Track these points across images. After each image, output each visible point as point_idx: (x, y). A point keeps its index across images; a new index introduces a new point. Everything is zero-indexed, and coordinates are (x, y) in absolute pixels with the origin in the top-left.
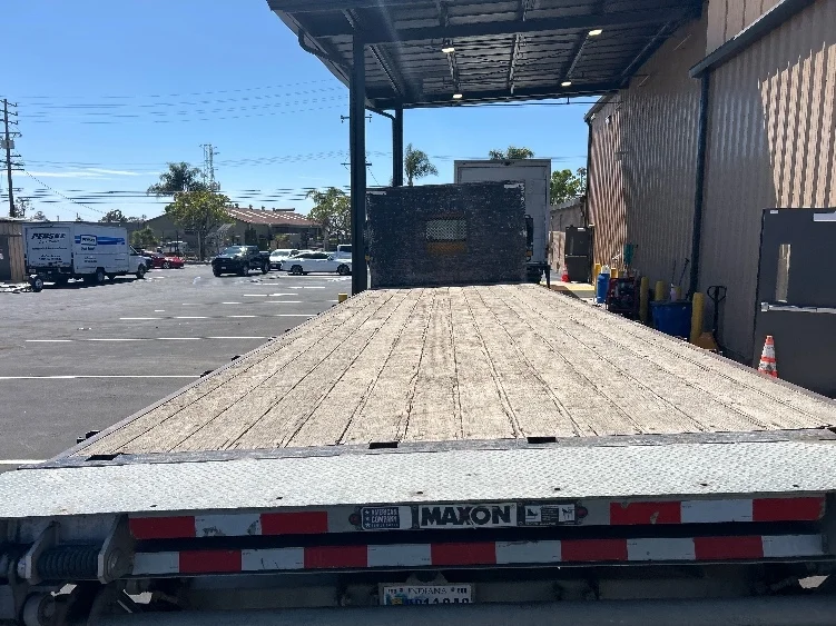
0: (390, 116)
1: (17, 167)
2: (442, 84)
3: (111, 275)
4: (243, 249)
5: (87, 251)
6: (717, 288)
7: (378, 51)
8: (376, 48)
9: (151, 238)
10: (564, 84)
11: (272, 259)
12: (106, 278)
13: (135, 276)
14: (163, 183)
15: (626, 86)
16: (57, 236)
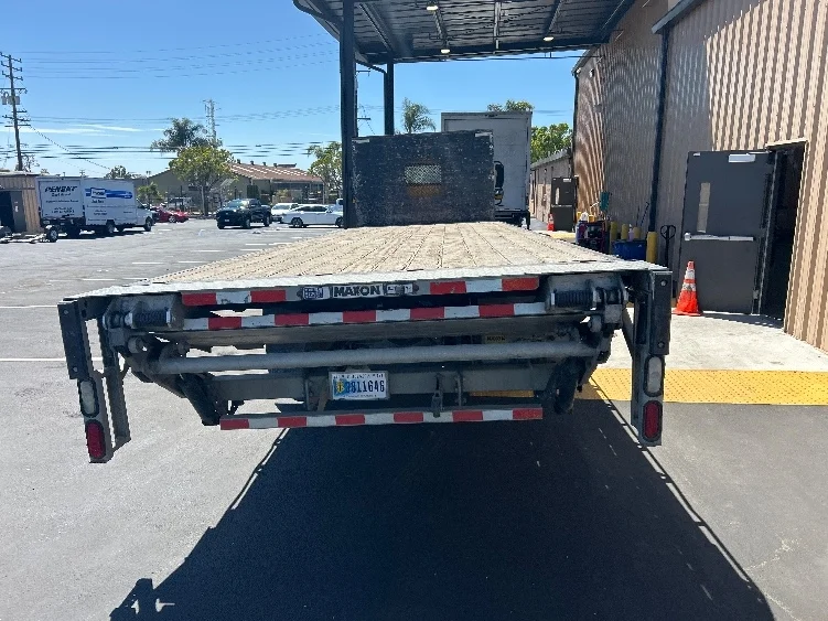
0: (383, 71)
1: (23, 123)
2: (428, 40)
3: (121, 227)
4: (245, 202)
5: (98, 204)
6: (668, 227)
7: (367, 9)
8: (365, 6)
9: (155, 193)
10: (547, 39)
11: (274, 212)
12: (116, 230)
13: (143, 229)
14: (166, 139)
15: (606, 40)
16: (69, 189)
